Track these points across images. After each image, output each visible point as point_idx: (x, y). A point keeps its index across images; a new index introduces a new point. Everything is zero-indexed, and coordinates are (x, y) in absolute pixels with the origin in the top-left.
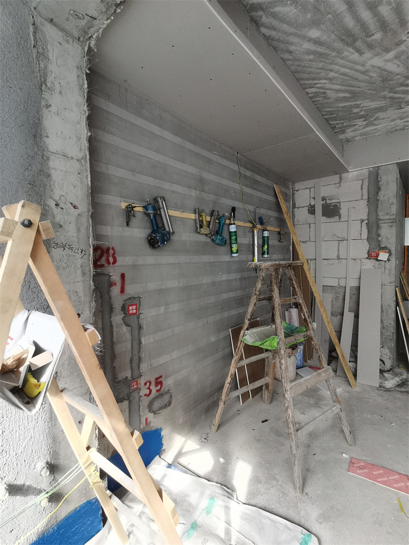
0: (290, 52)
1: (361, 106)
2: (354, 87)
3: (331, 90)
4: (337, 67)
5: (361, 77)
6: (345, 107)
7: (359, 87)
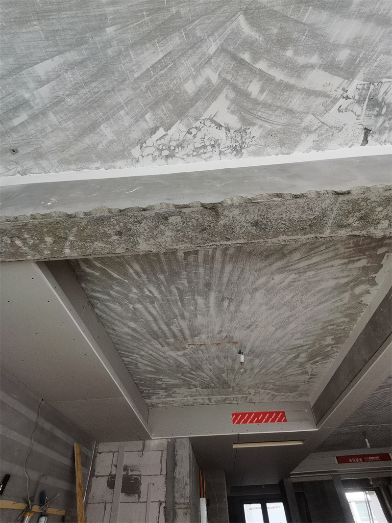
0: (114, 330)
1: (163, 380)
2: (158, 365)
3: (141, 363)
4: (147, 349)
5: (163, 360)
6: (151, 378)
7: (162, 367)
